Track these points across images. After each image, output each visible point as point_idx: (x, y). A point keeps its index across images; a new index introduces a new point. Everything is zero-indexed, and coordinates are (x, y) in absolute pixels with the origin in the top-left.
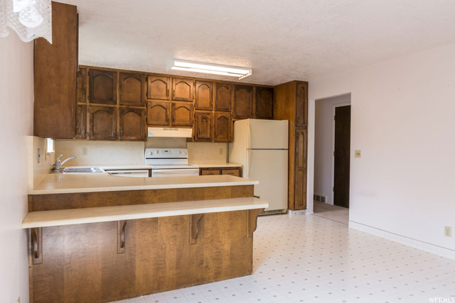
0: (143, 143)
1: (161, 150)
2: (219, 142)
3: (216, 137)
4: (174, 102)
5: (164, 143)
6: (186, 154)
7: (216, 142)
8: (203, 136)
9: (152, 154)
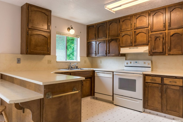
0: (124, 57)
1: (133, 62)
2: (173, 55)
3: (170, 50)
4: (135, 30)
5: (137, 57)
6: (149, 64)
7: (169, 55)
8: (157, 51)
9: (127, 64)
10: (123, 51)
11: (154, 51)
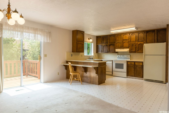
0: (117, 54)
1: (121, 56)
2: (139, 53)
3: (138, 51)
4: (123, 41)
6: (129, 57)
7: (138, 53)
8: (133, 51)
9: (119, 57)
10: (117, 50)
11: (131, 51)
